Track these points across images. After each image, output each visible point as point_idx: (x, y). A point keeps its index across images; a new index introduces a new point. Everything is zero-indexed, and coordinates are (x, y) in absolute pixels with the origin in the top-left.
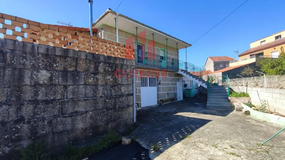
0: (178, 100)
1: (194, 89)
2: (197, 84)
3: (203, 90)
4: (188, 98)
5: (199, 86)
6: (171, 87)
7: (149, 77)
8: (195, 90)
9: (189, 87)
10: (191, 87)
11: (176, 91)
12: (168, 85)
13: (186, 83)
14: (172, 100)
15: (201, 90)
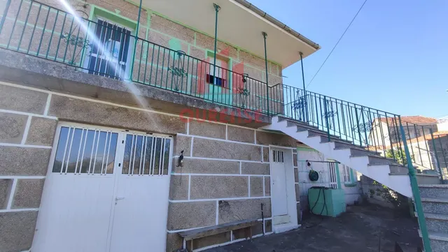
0: (277, 228)
1: (342, 185)
2: (351, 172)
3: (372, 192)
4: (321, 217)
5: (359, 179)
6: (244, 180)
7: (130, 132)
8: (348, 190)
9: (325, 181)
10: (332, 179)
11: (268, 192)
12: (227, 171)
13: (316, 167)
14: (244, 230)
15: (366, 190)
